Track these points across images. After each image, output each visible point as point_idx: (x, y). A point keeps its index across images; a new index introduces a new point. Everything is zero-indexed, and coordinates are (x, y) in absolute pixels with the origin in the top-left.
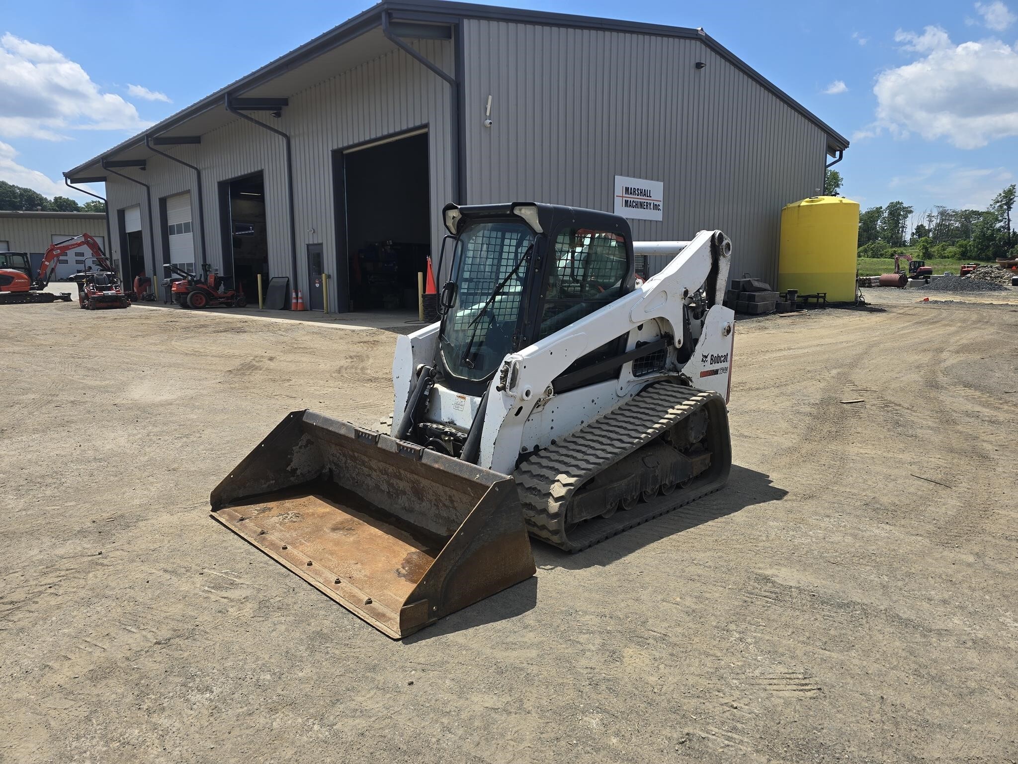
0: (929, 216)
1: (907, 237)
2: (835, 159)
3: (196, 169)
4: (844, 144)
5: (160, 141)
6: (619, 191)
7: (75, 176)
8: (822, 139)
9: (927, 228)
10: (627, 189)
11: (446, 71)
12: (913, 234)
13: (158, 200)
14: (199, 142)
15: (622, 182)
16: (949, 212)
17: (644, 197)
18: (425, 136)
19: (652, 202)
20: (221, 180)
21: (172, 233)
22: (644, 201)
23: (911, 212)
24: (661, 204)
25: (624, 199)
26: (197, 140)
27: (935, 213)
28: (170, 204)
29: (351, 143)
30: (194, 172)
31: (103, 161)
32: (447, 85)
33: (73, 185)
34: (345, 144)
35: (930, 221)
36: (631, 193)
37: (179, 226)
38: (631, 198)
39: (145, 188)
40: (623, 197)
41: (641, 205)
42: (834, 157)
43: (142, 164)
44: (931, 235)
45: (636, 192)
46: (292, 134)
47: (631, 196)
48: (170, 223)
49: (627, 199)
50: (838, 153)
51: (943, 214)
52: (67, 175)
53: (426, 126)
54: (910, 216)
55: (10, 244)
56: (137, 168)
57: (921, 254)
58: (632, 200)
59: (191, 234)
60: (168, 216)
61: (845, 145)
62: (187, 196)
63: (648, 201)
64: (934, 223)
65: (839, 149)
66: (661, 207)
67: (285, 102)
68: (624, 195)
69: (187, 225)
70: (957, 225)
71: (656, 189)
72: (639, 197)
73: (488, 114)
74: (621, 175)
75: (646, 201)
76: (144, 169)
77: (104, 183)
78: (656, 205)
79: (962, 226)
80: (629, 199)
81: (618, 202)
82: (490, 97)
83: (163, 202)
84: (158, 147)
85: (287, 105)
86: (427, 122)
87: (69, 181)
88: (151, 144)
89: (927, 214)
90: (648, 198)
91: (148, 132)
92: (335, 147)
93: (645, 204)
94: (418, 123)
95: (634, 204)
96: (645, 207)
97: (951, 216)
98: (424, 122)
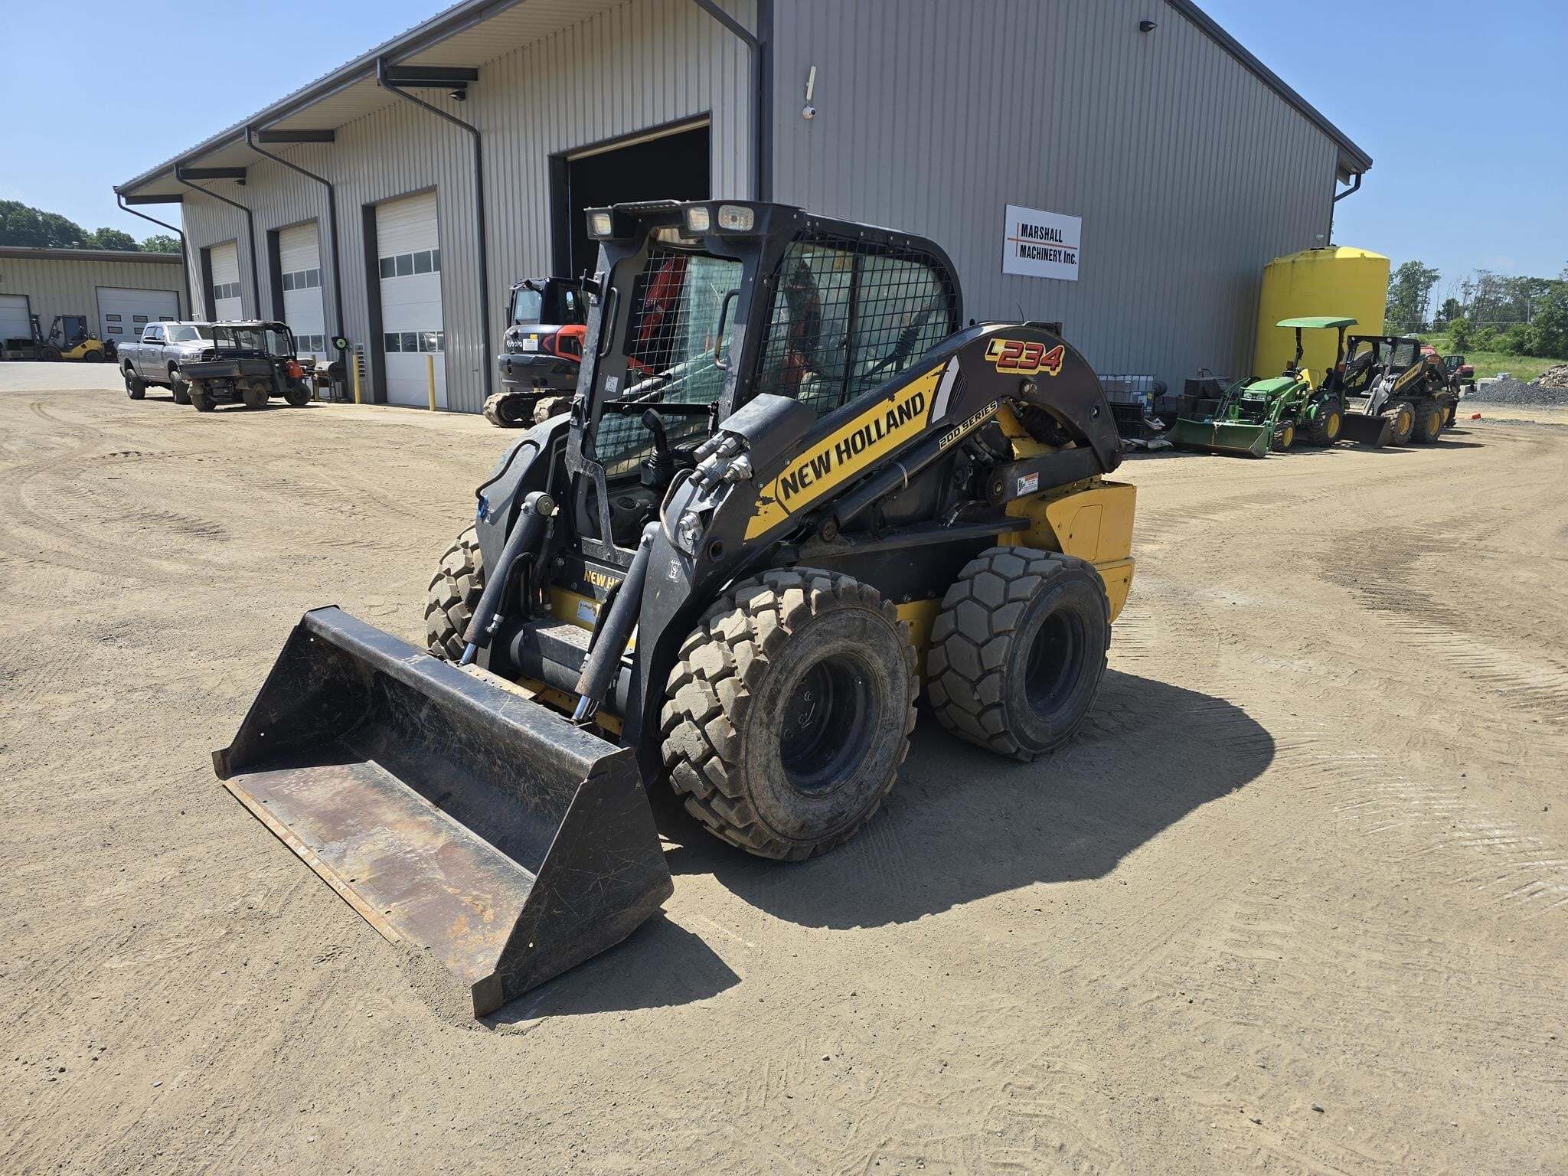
0: (1464, 285)
1: (1430, 317)
2: (1349, 188)
3: (327, 183)
4: (1364, 163)
5: (269, 136)
6: (1012, 230)
7: (132, 194)
8: (1330, 152)
9: (1460, 304)
10: (1024, 227)
11: (742, 22)
12: (1439, 313)
13: (265, 233)
14: (333, 140)
15: (1017, 216)
16: (1496, 279)
17: (1051, 242)
18: (705, 132)
19: (1063, 250)
20: (368, 201)
21: (289, 287)
22: (1051, 247)
23: (1436, 278)
24: (1077, 253)
25: (1020, 243)
26: (327, 136)
27: (1475, 281)
28: (285, 240)
29: (581, 143)
30: (325, 189)
31: (177, 169)
32: (743, 46)
33: (130, 207)
34: (572, 146)
35: (1467, 294)
36: (1031, 234)
37: (300, 275)
38: (1030, 242)
39: (244, 214)
40: (1017, 241)
41: (1046, 255)
42: (1347, 182)
43: (239, 174)
44: (1467, 315)
45: (1039, 233)
46: (484, 127)
47: (1030, 239)
48: (285, 271)
49: (1024, 244)
50: (1353, 178)
51: (1487, 283)
52: (120, 192)
53: (707, 115)
54: (1435, 284)
55: (30, 300)
56: (231, 181)
57: (1452, 345)
58: (1032, 245)
59: (318, 290)
60: (282, 261)
61: (1364, 165)
62: (312, 228)
63: (1057, 249)
64: (1472, 297)
65: (1354, 170)
66: (1076, 259)
67: (473, 74)
68: (1020, 237)
69: (312, 275)
70: (1507, 301)
71: (1070, 229)
72: (1043, 241)
73: (809, 97)
74: (1016, 204)
75: (1054, 248)
76: (243, 183)
77: (178, 205)
78: (1069, 255)
79: (1516, 302)
80: (1027, 245)
81: (1011, 249)
82: (813, 69)
83: (274, 236)
84: (264, 146)
85: (476, 79)
86: (708, 109)
87: (123, 200)
88: (255, 140)
89: (1462, 282)
90: (1057, 243)
91: (250, 123)
92: (555, 150)
93: (1052, 253)
94: (693, 112)
95: (1035, 253)
96: (1052, 257)
97: (1500, 286)
98: (704, 109)
